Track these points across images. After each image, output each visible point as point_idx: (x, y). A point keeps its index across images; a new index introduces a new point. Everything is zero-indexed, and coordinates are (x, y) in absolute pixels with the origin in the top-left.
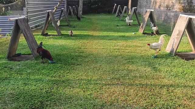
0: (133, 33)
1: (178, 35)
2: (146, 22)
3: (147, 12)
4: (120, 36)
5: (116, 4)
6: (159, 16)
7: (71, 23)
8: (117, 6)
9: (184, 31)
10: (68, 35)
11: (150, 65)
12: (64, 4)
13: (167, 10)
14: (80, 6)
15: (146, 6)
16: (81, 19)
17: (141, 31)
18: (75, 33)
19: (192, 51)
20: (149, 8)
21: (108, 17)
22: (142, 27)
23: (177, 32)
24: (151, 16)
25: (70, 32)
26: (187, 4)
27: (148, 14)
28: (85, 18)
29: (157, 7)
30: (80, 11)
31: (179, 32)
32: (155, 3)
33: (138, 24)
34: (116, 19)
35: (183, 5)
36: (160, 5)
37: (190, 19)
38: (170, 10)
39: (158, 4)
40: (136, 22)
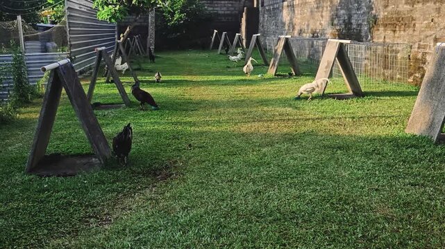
0: (259, 76)
1: (326, 67)
2: (279, 57)
3: (279, 39)
4: (239, 81)
5: (216, 31)
6: (301, 49)
7: (143, 66)
8: (220, 34)
9: (335, 59)
10: (154, 82)
11: (290, 106)
12: (114, 32)
13: (313, 37)
14: (149, 34)
15: (274, 33)
16: (156, 60)
17: (271, 72)
18: (164, 78)
19: (348, 92)
20: (282, 34)
21: (204, 55)
22: (274, 64)
23: (326, 64)
24: (287, 46)
25: (157, 75)
26: (343, 26)
27: (282, 43)
28: (160, 57)
29: (296, 33)
30: (151, 45)
31: (328, 64)
32: (291, 26)
33: (263, 63)
34: (221, 58)
35: (338, 28)
36: (301, 30)
37: (341, 45)
38: (317, 36)
39: (297, 28)
40: (261, 61)
